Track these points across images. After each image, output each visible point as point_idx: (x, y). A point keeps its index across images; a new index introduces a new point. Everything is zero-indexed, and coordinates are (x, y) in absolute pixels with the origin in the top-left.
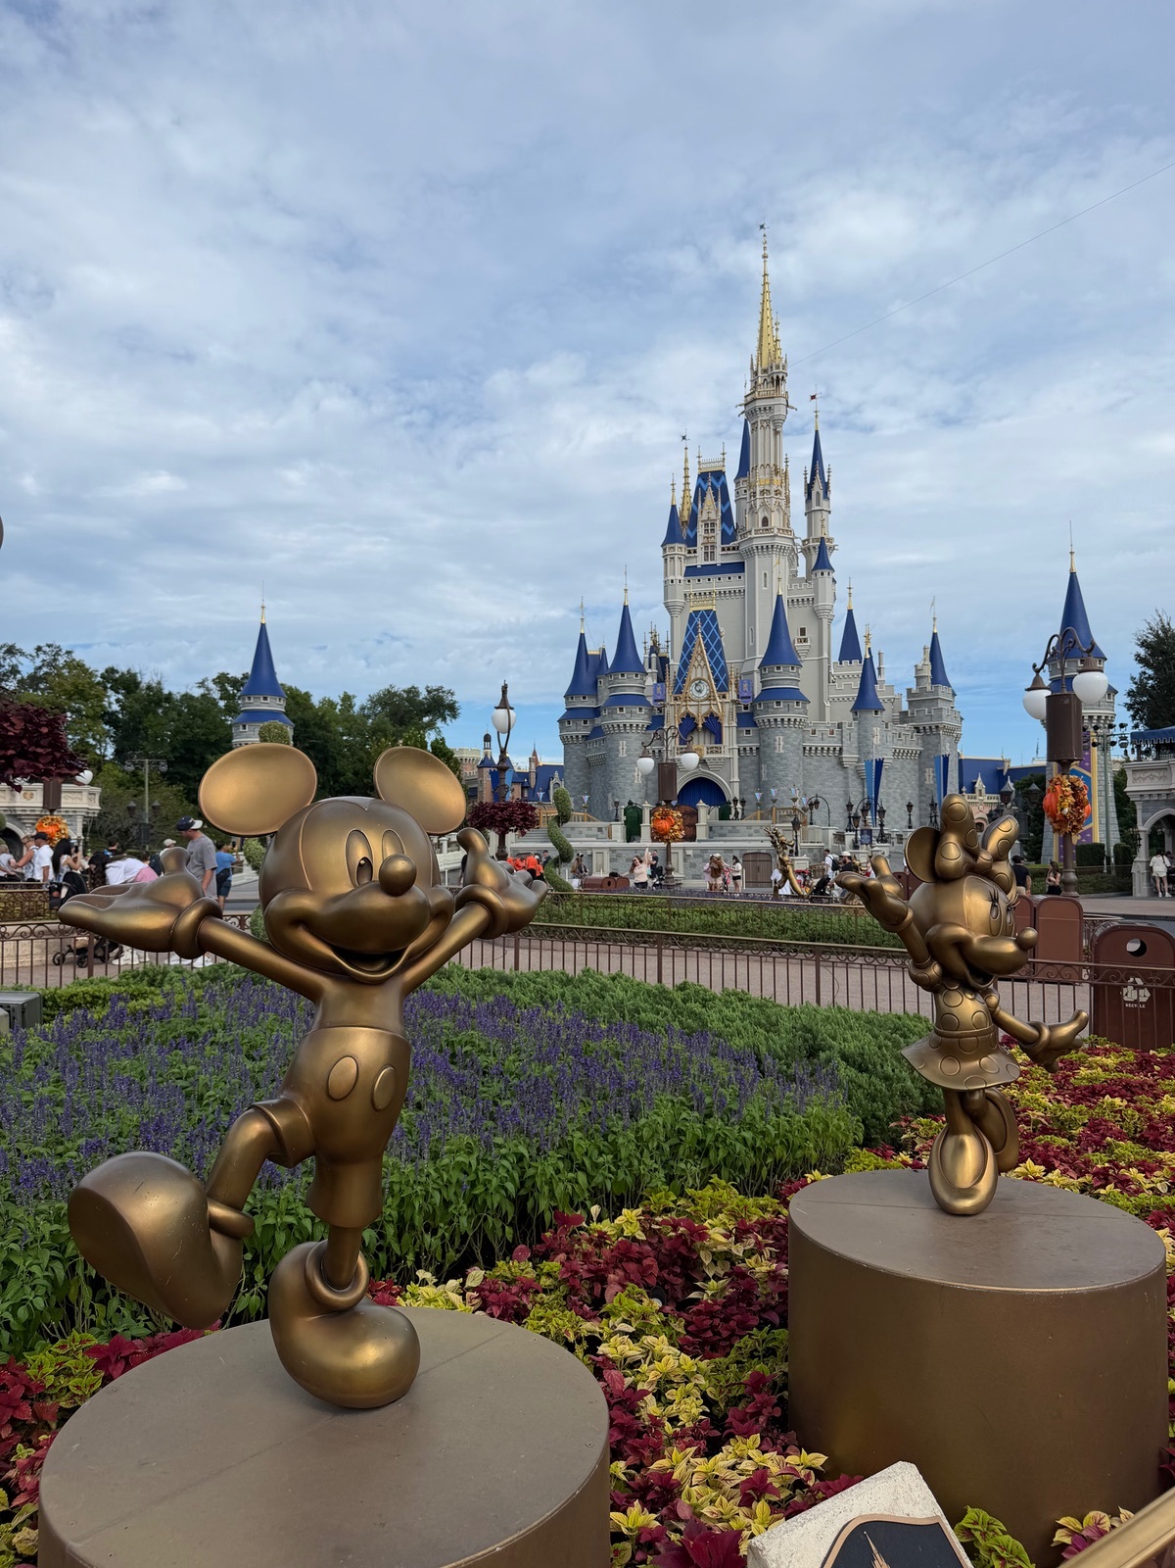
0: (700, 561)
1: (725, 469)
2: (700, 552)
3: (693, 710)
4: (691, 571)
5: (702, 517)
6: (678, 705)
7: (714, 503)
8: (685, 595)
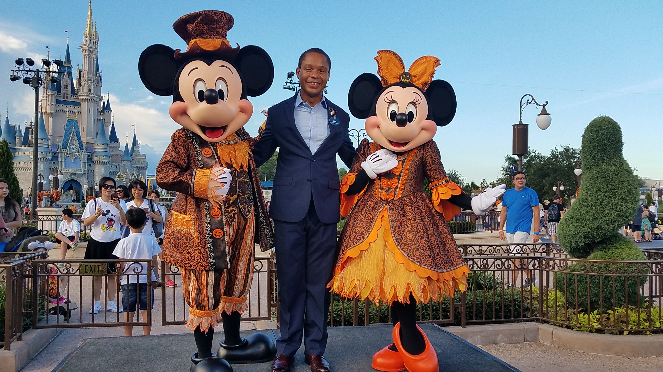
0: (62, 99)
2: (62, 95)
3: (70, 155)
4: (58, 102)
5: (63, 82)
6: (65, 153)
7: (68, 79)
8: (57, 110)
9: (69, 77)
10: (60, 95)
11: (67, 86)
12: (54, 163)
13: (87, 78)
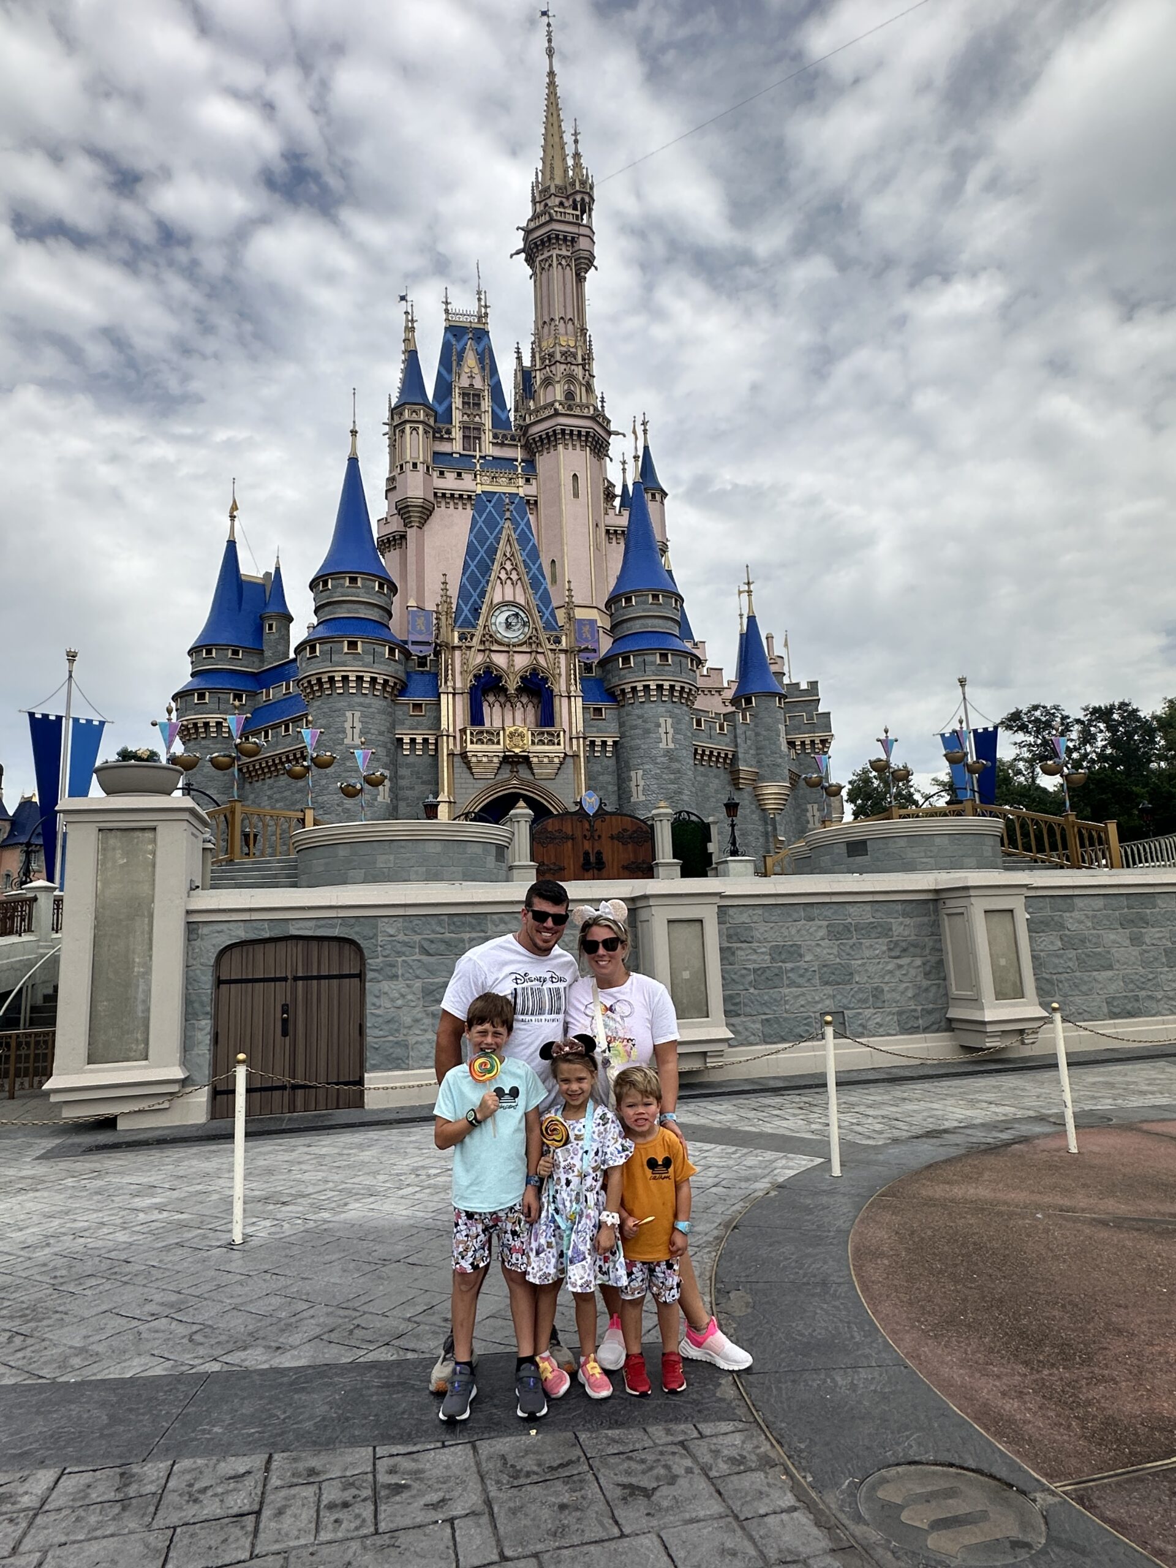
0: (457, 446)
1: (490, 328)
2: (457, 434)
3: (500, 660)
5: (459, 380)
6: (468, 648)
7: (479, 365)
8: (435, 494)
9: (481, 361)
10: (449, 432)
11: (478, 395)
12: (418, 708)
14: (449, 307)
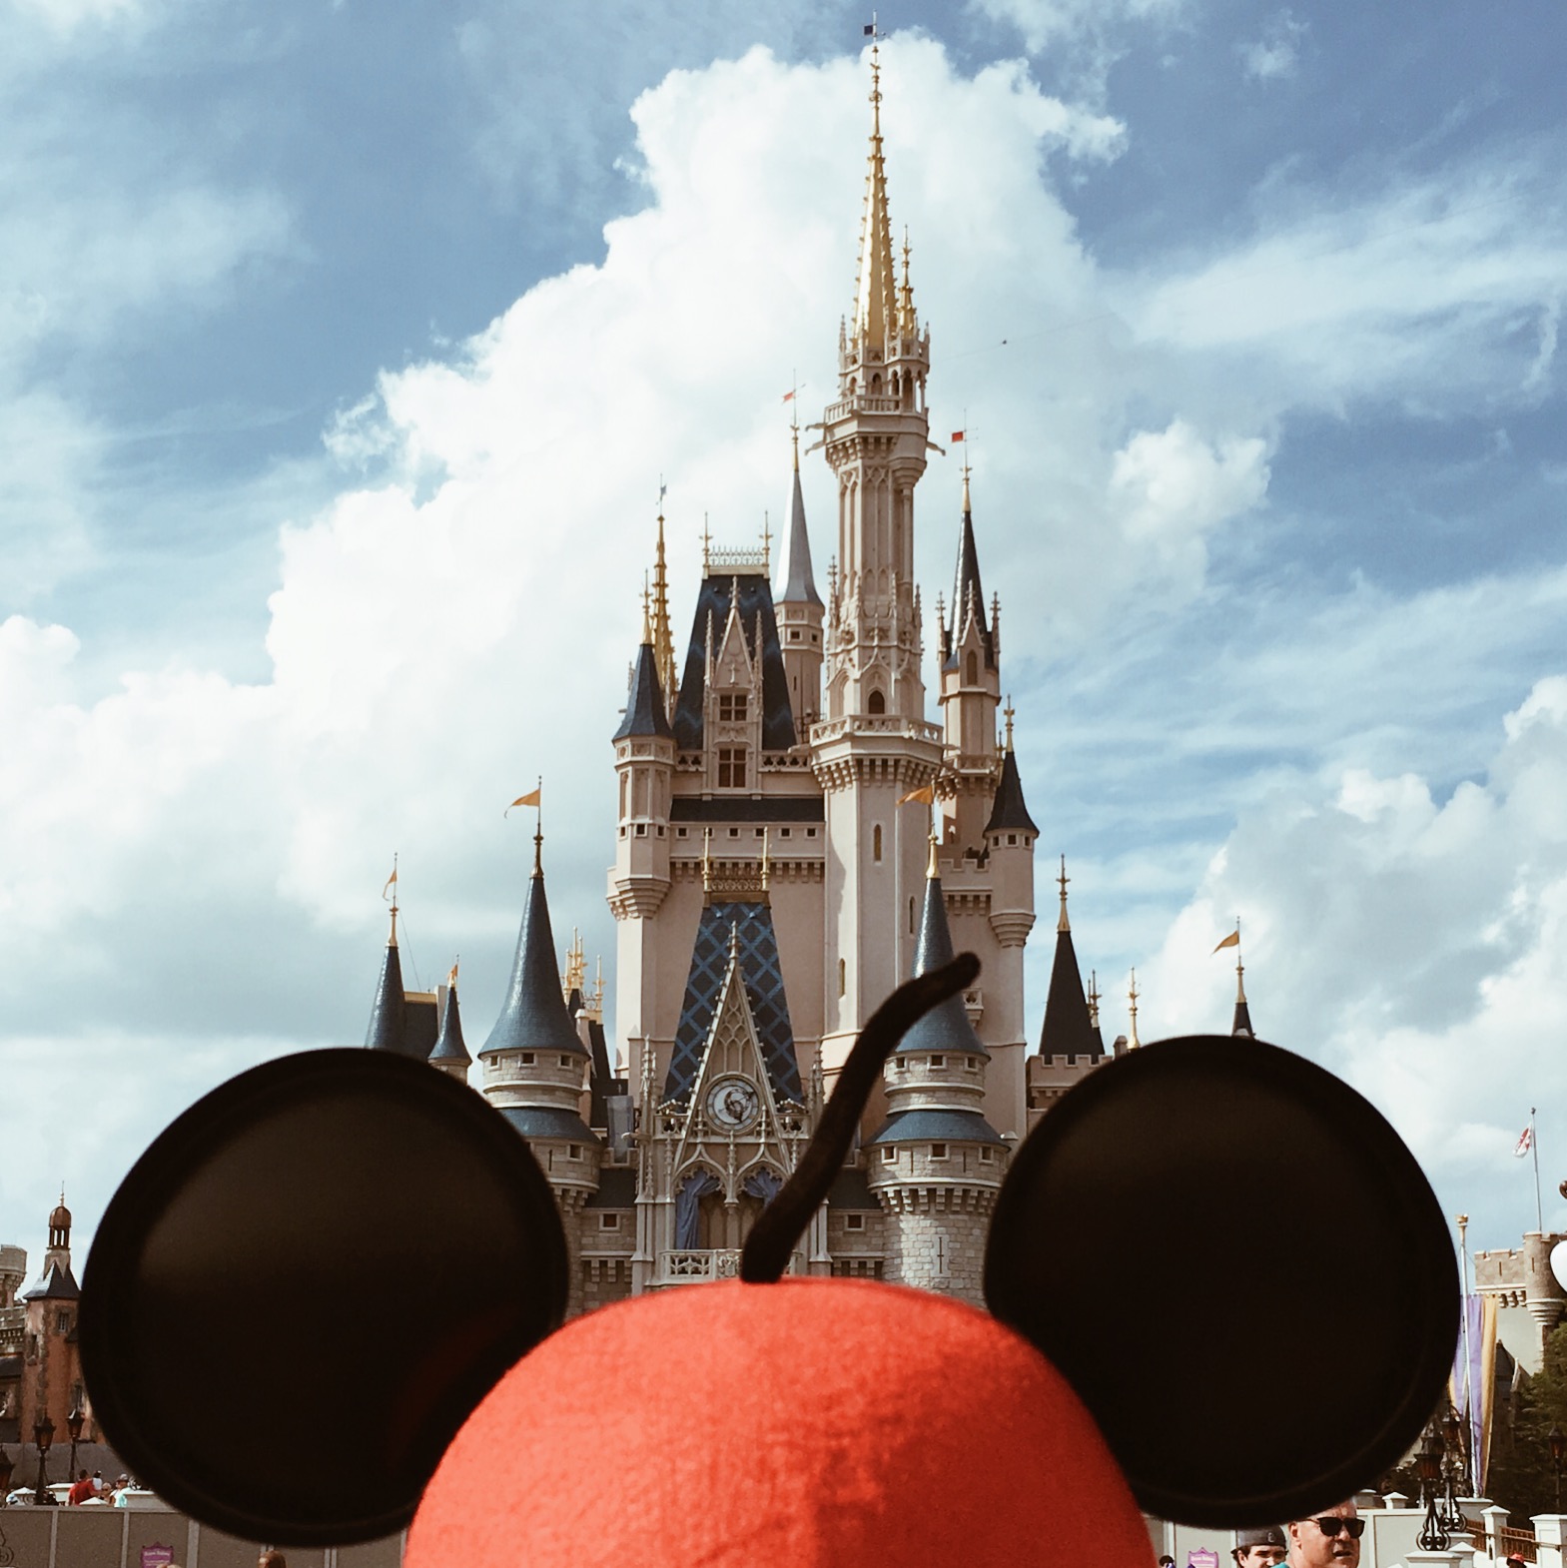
0: (708, 787)
1: (771, 572)
2: (710, 764)
3: (712, 1159)
4: (686, 810)
5: (715, 679)
6: (675, 1143)
7: (746, 649)
8: (673, 865)
9: (750, 641)
10: (697, 761)
11: (742, 700)
12: (610, 1220)
13: (853, 624)
14: (711, 543)
